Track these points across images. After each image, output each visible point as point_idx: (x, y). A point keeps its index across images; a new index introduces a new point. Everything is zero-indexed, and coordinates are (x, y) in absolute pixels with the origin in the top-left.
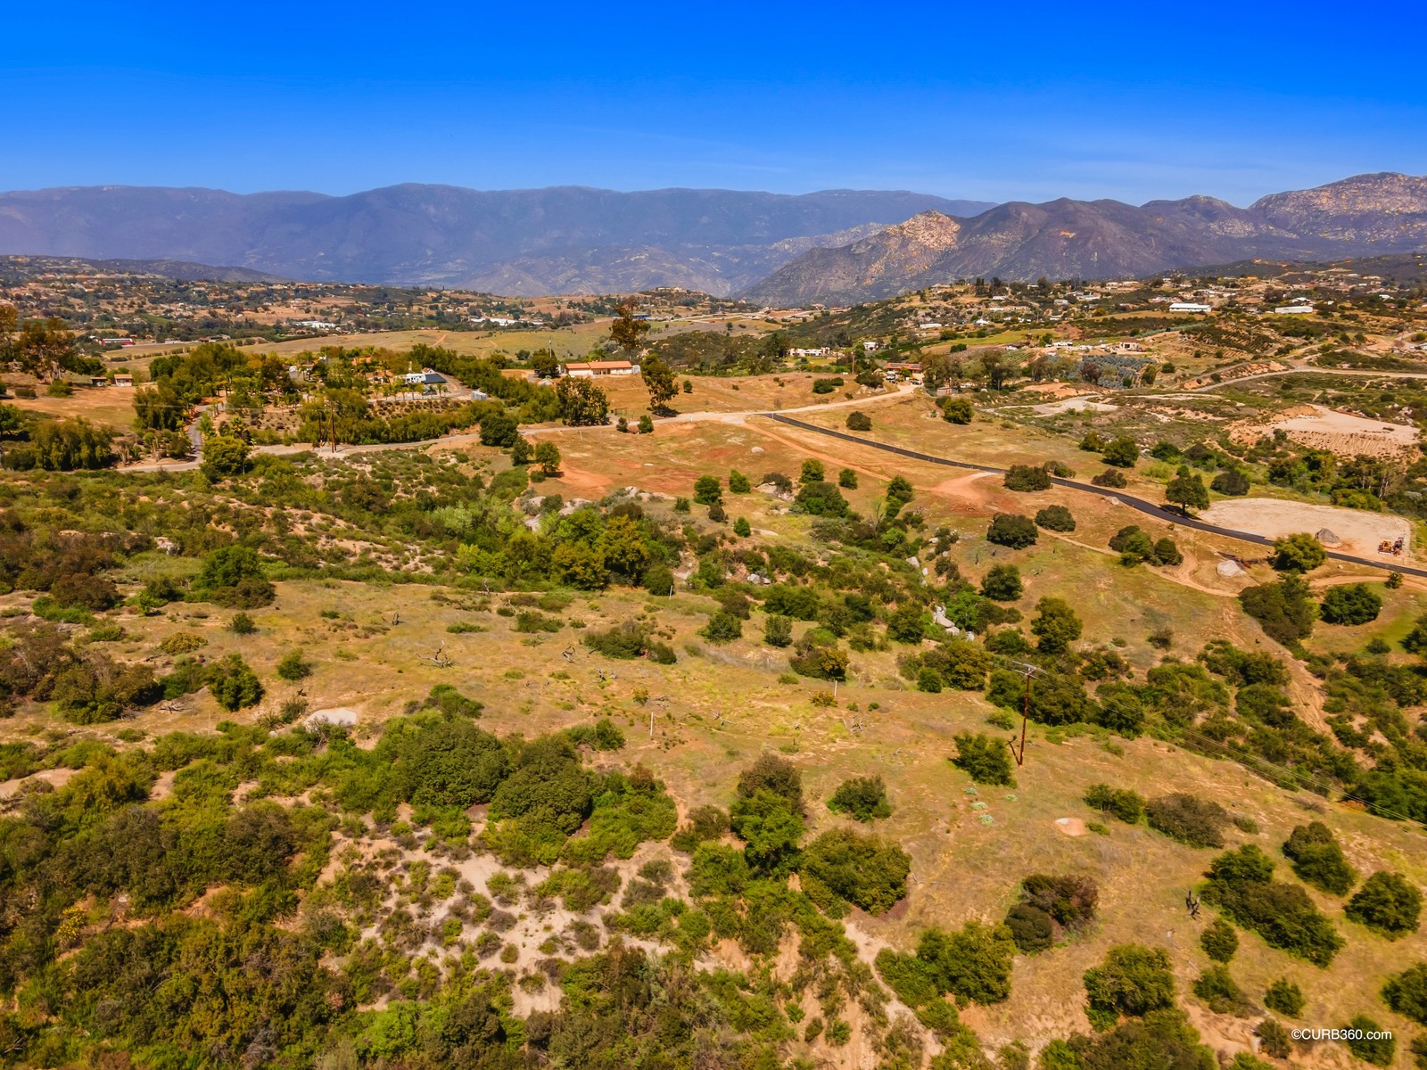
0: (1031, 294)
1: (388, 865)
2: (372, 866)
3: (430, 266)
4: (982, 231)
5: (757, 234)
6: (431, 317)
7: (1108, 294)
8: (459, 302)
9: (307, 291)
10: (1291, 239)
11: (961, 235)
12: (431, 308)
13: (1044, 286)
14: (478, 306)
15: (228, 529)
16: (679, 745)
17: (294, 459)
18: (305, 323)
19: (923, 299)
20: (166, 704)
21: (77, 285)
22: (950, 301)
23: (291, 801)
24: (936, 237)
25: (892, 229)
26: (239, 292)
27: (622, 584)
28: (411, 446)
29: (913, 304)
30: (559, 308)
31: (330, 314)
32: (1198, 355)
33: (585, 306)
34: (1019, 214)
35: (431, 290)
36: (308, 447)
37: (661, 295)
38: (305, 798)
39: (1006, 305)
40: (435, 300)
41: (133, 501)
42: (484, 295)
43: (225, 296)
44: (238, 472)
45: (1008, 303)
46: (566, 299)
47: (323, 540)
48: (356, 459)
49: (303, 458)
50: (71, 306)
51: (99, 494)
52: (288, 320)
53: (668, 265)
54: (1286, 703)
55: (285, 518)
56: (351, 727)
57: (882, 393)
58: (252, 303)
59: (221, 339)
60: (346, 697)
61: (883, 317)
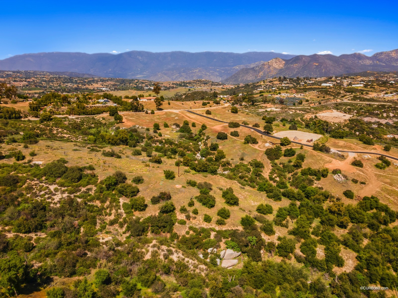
0: (294, 81)
1: (36, 185)
2: (33, 185)
3: (139, 73)
4: (291, 63)
5: (230, 64)
6: (134, 87)
7: (316, 81)
8: (143, 83)
9: (103, 80)
10: (383, 65)
11: (285, 64)
12: (135, 84)
13: (298, 79)
14: (148, 84)
15: (39, 131)
16: (107, 171)
17: (63, 118)
18: (101, 89)
19: (264, 82)
20: (5, 159)
21: (44, 79)
22: (271, 83)
23: (21, 175)
24: (278, 65)
25: (266, 63)
26: (86, 80)
27: (124, 145)
28: (92, 116)
29: (261, 84)
30: (169, 85)
31: (108, 86)
32: (318, 97)
33: (177, 84)
34: (302, 58)
35: (136, 80)
36: (67, 116)
37: (198, 81)
38: (24, 175)
39: (287, 84)
40: (137, 82)
41: (20, 125)
42: (150, 81)
43: (82, 81)
44: (48, 120)
45: (287, 83)
46: (172, 82)
47: (60, 134)
48: (77, 118)
49: (65, 118)
50: (42, 84)
51: (13, 124)
52: (97, 88)
53: (204, 73)
54: (262, 172)
55: (52, 130)
56: (40, 164)
57: (219, 106)
58: (88, 83)
59: (77, 92)
60: (42, 159)
61: (253, 87)
